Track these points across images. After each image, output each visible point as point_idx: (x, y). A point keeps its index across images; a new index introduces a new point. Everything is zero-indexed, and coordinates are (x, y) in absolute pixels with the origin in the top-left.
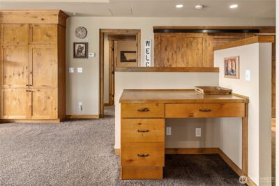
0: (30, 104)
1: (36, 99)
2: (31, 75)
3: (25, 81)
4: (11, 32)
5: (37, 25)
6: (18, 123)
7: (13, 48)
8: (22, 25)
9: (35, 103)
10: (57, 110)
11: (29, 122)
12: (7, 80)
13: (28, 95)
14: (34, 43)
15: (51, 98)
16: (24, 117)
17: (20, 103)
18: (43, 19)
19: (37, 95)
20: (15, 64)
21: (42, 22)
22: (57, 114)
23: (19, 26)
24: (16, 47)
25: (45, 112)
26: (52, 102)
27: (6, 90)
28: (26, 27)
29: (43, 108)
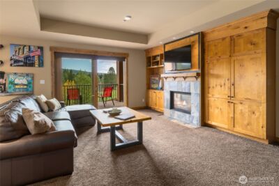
0: (232, 115)
1: (238, 111)
2: (232, 87)
3: (226, 92)
4: (213, 48)
5: (239, 36)
6: (220, 131)
7: (215, 62)
8: (224, 39)
9: (238, 116)
10: (265, 129)
11: (230, 132)
12: (210, 90)
13: (229, 106)
14: (237, 54)
15: (257, 114)
16: (226, 127)
17: (222, 112)
18: (246, 28)
19: (239, 107)
20: (218, 76)
21: (246, 30)
22: (265, 133)
23: (221, 41)
24: (218, 60)
25: (248, 127)
26: (258, 118)
27: (210, 99)
28: (228, 40)
29: (246, 122)
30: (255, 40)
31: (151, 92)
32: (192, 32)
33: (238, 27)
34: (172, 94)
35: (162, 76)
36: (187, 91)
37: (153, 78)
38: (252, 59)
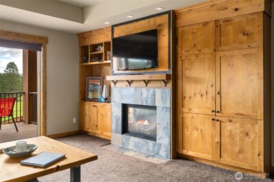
0: (217, 139)
1: (226, 133)
2: (218, 97)
3: (210, 104)
4: (190, 37)
5: (227, 21)
6: (200, 164)
7: (193, 58)
8: (205, 24)
9: (225, 140)
10: (262, 157)
11: (215, 165)
12: (186, 102)
13: (214, 125)
14: (222, 47)
15: (252, 135)
16: (209, 157)
17: (203, 136)
18: (236, 10)
19: (228, 127)
20: (196, 81)
21: (236, 14)
22: (262, 164)
23: (201, 27)
24: (197, 56)
25: (240, 156)
26: (253, 142)
27: (185, 115)
28: (212, 25)
29: (237, 149)
30: (248, 29)
31: (89, 106)
32: (160, 10)
33: (226, 9)
34: (125, 108)
35: (109, 78)
36: (149, 104)
37: (91, 82)
38: (244, 55)
